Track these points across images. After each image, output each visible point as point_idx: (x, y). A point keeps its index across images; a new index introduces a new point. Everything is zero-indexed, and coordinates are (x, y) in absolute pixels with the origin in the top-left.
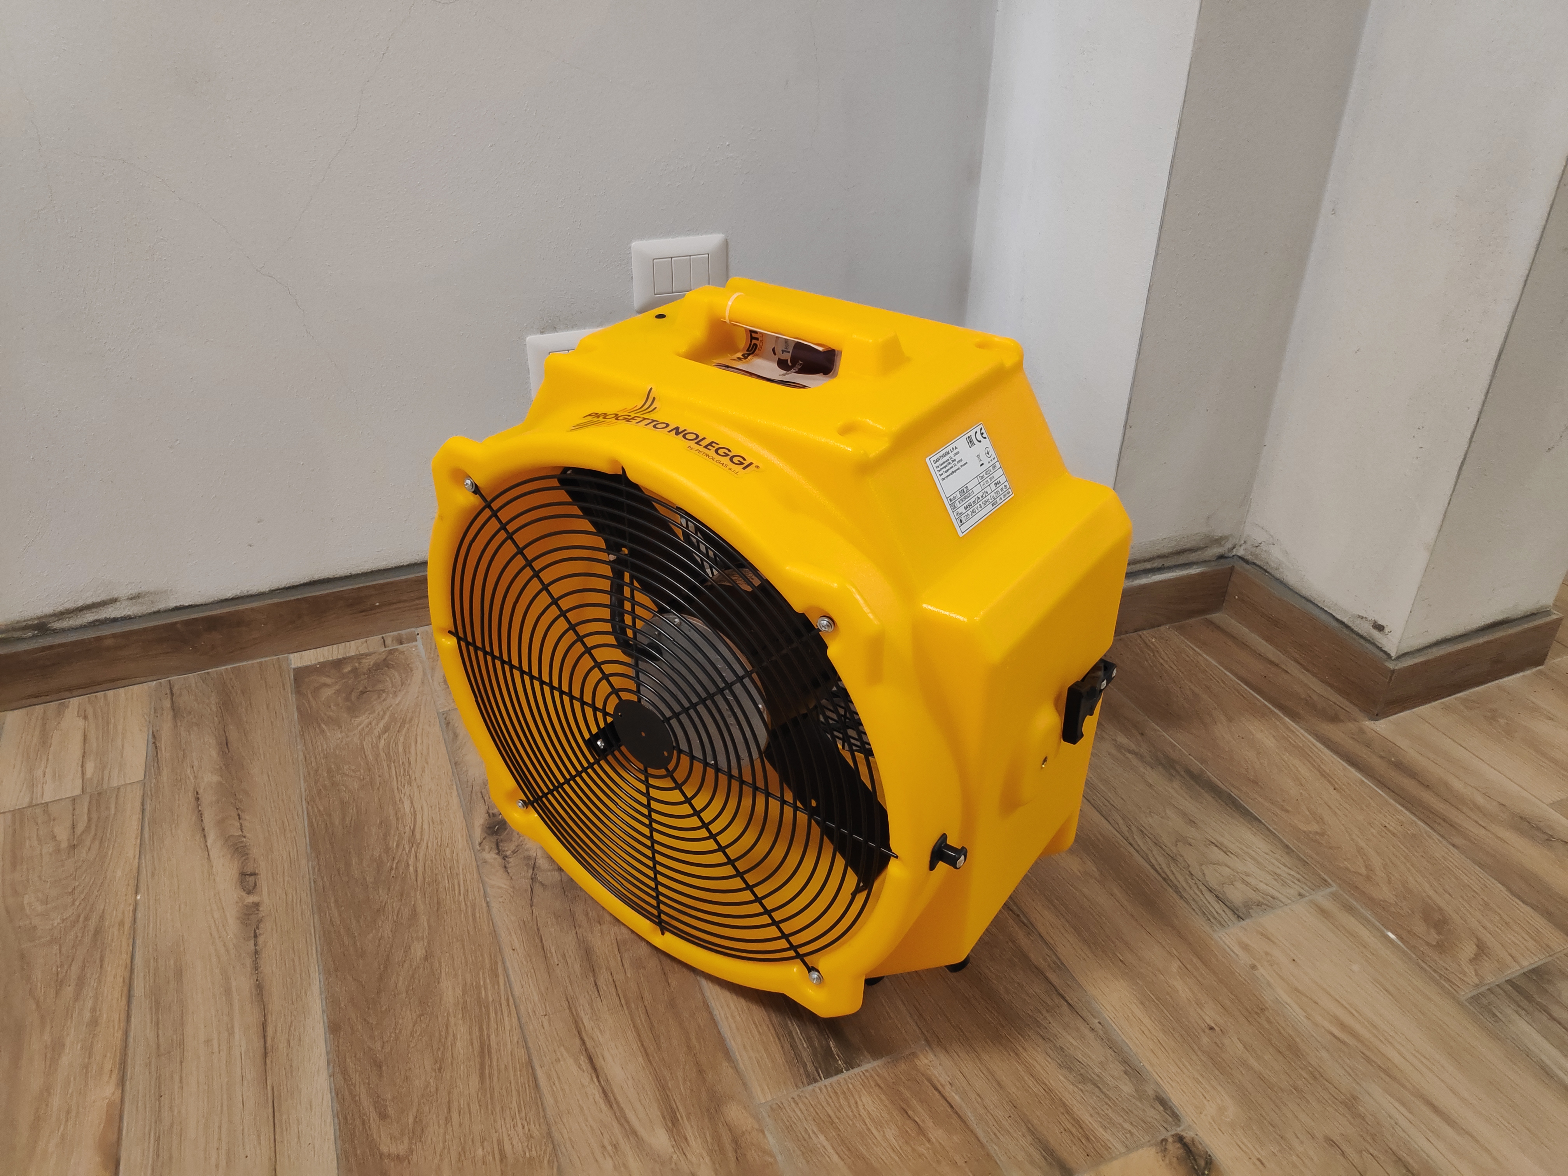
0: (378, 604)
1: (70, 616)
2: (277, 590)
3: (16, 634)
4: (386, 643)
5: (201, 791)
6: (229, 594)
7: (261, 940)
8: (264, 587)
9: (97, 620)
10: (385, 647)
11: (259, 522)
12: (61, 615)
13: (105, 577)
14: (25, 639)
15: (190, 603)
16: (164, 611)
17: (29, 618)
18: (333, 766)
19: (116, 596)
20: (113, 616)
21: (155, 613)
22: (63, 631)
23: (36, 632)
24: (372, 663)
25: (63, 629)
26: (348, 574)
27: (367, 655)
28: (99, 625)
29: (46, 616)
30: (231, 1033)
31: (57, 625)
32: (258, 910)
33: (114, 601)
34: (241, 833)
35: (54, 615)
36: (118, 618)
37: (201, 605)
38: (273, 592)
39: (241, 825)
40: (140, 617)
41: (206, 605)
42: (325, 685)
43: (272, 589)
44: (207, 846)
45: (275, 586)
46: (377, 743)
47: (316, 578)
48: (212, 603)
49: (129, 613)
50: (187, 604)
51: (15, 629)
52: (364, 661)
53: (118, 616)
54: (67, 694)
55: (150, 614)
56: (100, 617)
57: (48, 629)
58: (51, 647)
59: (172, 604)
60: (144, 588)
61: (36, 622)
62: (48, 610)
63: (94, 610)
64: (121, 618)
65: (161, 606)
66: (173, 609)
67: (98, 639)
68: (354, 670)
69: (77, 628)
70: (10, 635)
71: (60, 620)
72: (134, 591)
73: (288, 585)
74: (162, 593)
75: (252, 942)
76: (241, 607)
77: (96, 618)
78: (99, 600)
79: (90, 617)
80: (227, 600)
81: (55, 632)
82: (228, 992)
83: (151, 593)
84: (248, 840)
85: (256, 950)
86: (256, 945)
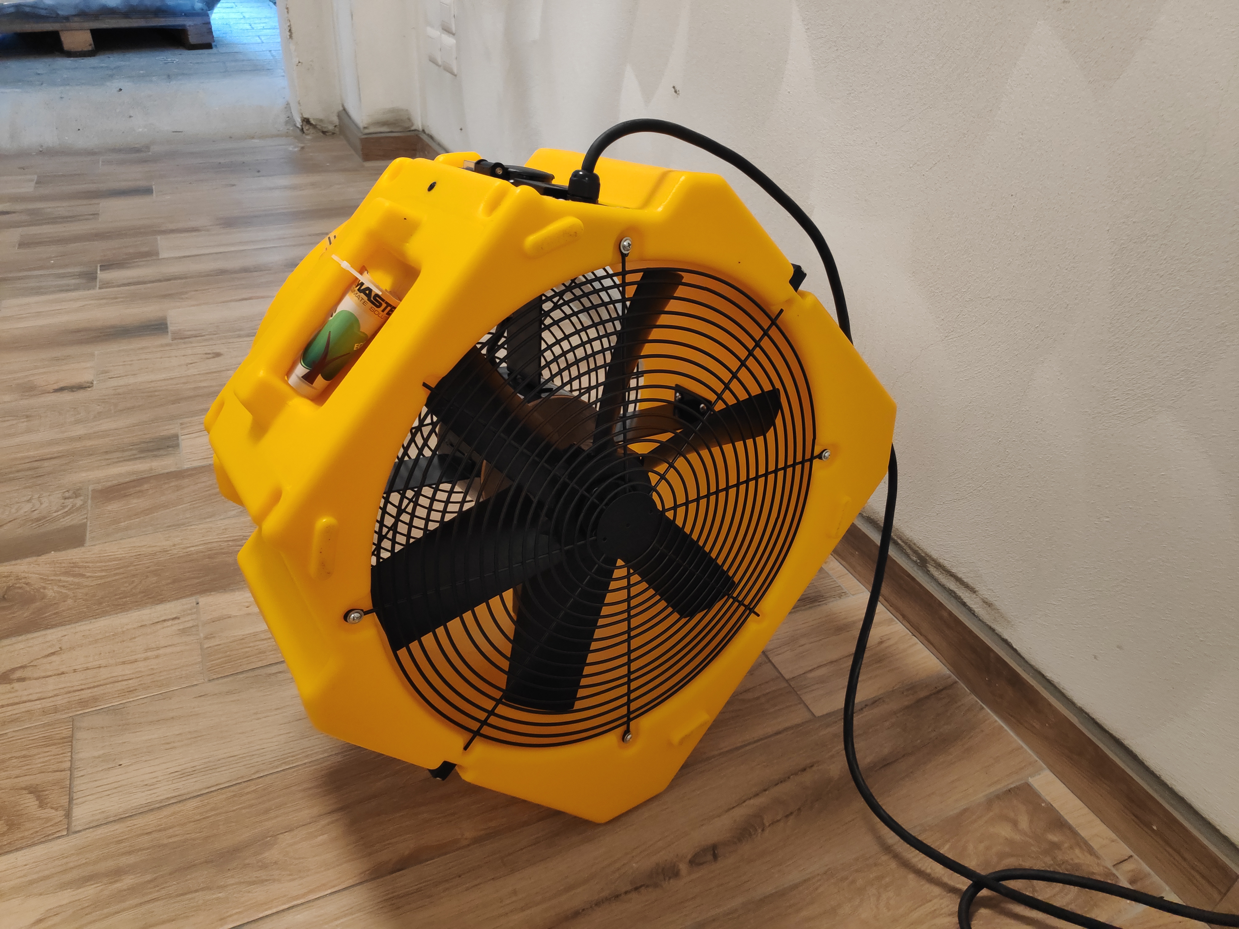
0: (1155, 828)
1: (944, 572)
2: (1086, 713)
3: (909, 551)
4: (1120, 866)
5: (814, 768)
6: (1049, 675)
7: (634, 895)
8: (1080, 700)
9: (955, 593)
10: (1114, 866)
11: (1118, 647)
12: (939, 566)
13: (980, 569)
14: (910, 558)
15: (1018, 649)
16: (997, 634)
17: (921, 548)
18: (887, 879)
19: (977, 589)
20: (965, 600)
21: (990, 628)
22: (932, 577)
23: (918, 561)
24: (1076, 861)
25: (932, 575)
26: (1158, 773)
27: (1091, 851)
28: (954, 597)
29: (930, 557)
30: (522, 909)
31: (932, 569)
32: (670, 878)
33: (973, 591)
34: (767, 825)
35: (934, 560)
36: (967, 605)
37: (1023, 659)
38: (1081, 712)
39: (778, 821)
40: (980, 620)
41: (1026, 662)
42: (1015, 824)
43: (1083, 708)
44: (744, 802)
45: (1088, 709)
46: (941, 915)
47: (1126, 742)
48: (1032, 667)
49: (976, 610)
50: (1015, 647)
51: (910, 547)
52: (1077, 851)
53: (968, 604)
54: (900, 617)
55: (987, 625)
56: (958, 592)
57: (926, 567)
58: (913, 579)
59: (1006, 636)
60: (997, 604)
61: (923, 555)
62: (935, 555)
63: (958, 584)
64: (969, 607)
65: (999, 629)
66: (1004, 639)
67: (941, 605)
68: (1056, 846)
69: (940, 584)
70: (905, 547)
71: (936, 568)
72: (991, 599)
73: (1098, 721)
74: (1005, 620)
75: (629, 888)
76: (1045, 693)
77: (955, 590)
78: (965, 580)
79: (952, 585)
80: (1043, 676)
81: (928, 573)
82: (569, 888)
83: (999, 612)
84: (759, 834)
85: (620, 895)
86: (626, 893)
